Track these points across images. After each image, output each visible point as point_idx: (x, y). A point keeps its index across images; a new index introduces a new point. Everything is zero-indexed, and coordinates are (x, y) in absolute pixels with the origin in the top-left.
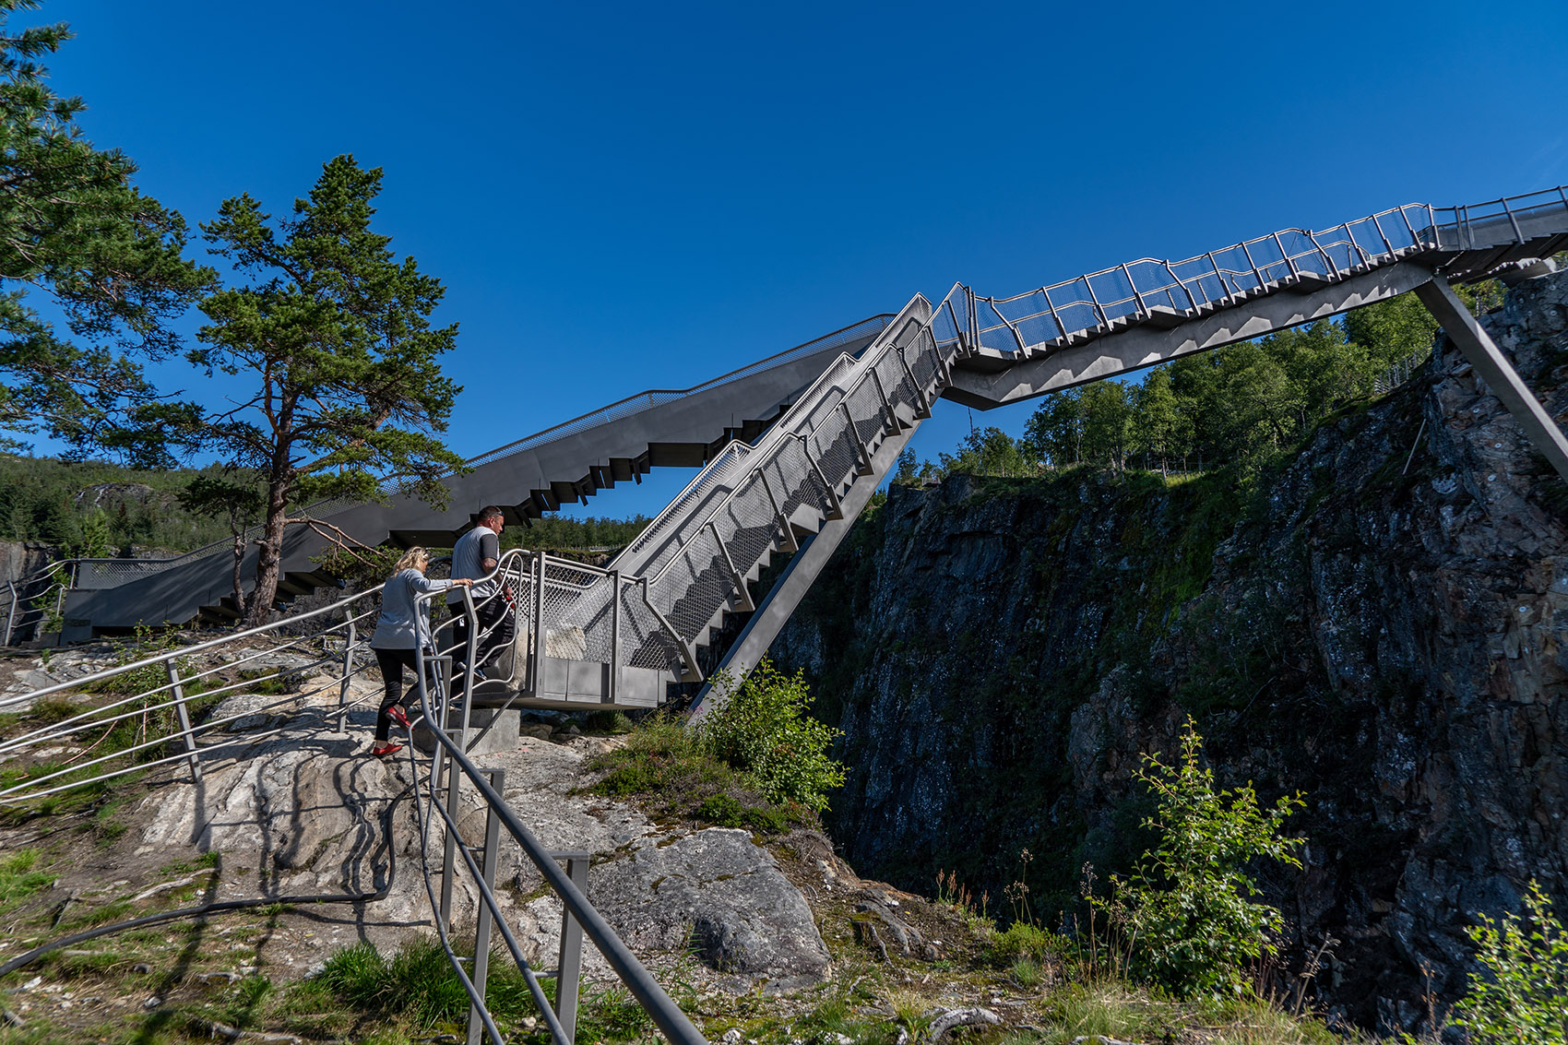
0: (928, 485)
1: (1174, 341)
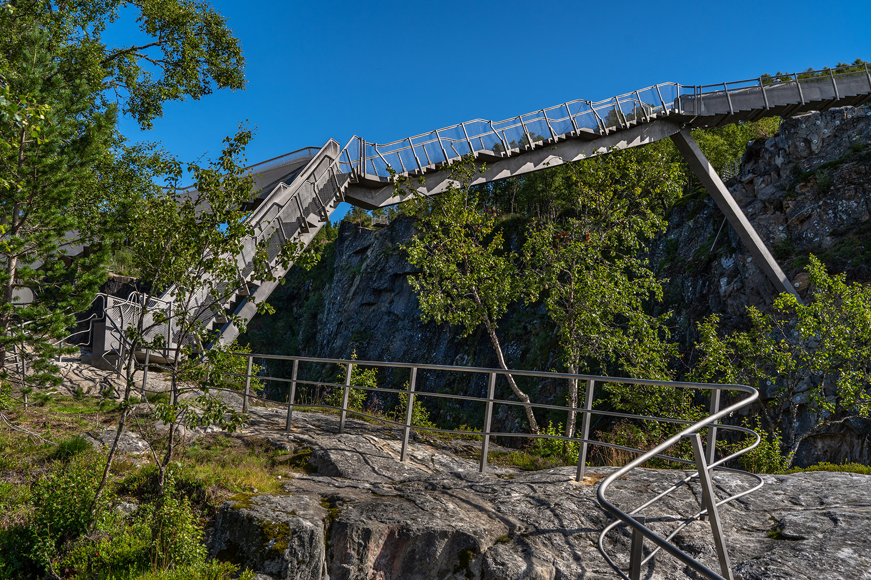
0: (377, 225)
1: (495, 170)
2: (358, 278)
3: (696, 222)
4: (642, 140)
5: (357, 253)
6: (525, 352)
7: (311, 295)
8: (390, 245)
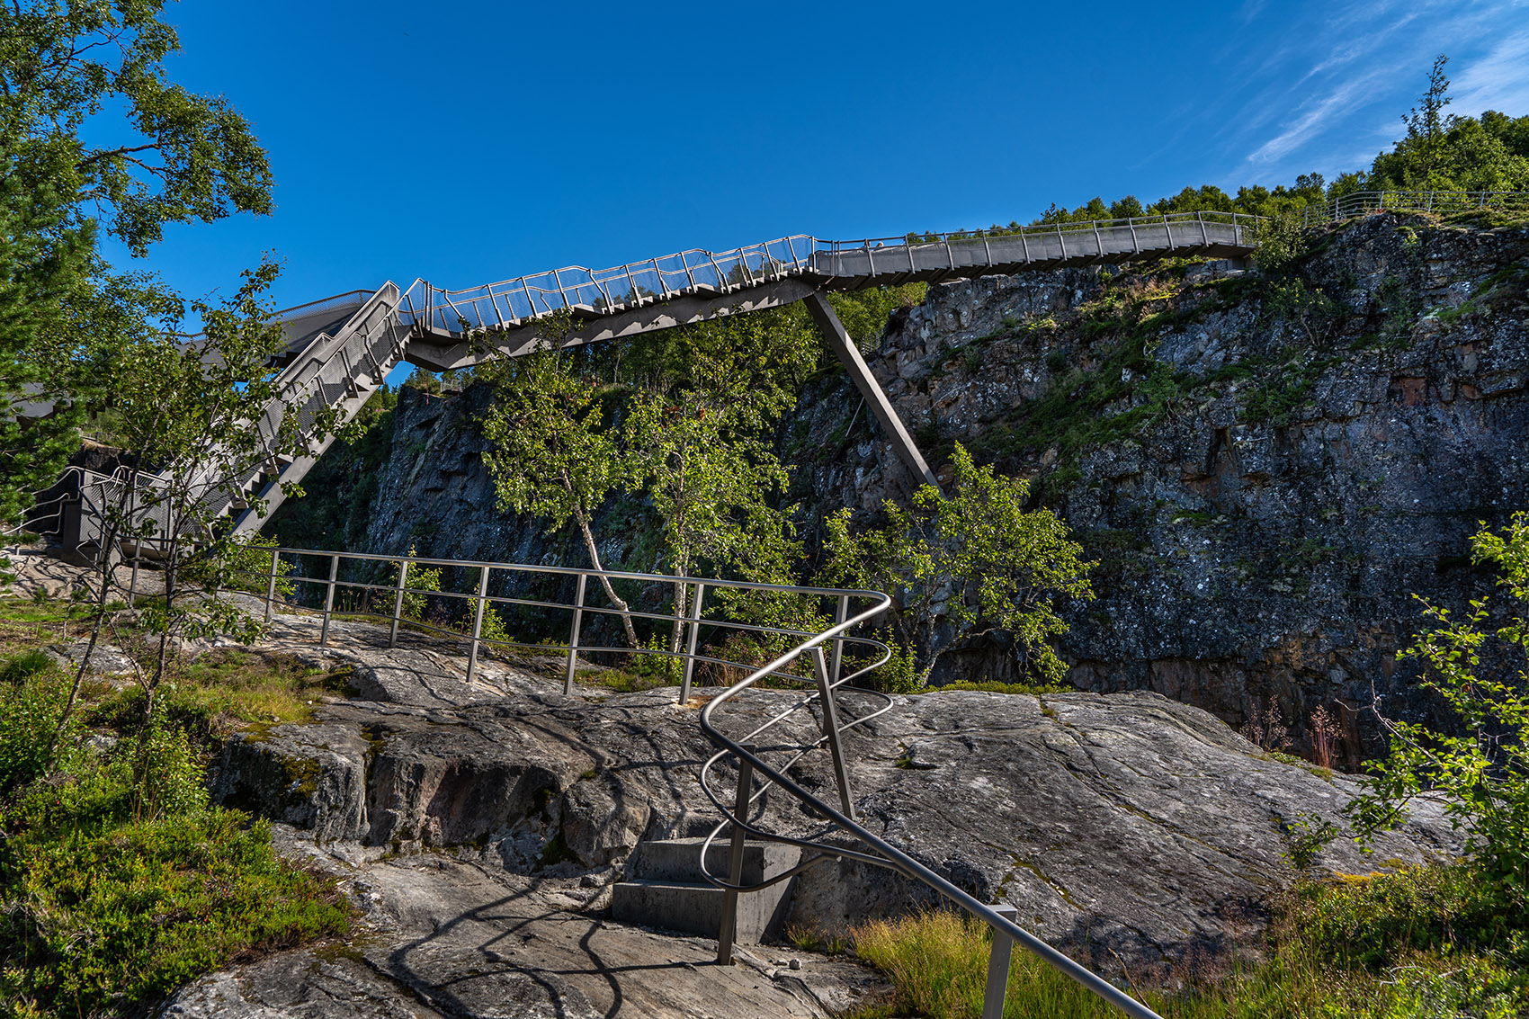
0: (447, 392)
1: (594, 329)
2: (422, 457)
3: (830, 402)
4: (770, 302)
5: (421, 426)
6: (627, 552)
7: (361, 476)
8: (463, 417)
